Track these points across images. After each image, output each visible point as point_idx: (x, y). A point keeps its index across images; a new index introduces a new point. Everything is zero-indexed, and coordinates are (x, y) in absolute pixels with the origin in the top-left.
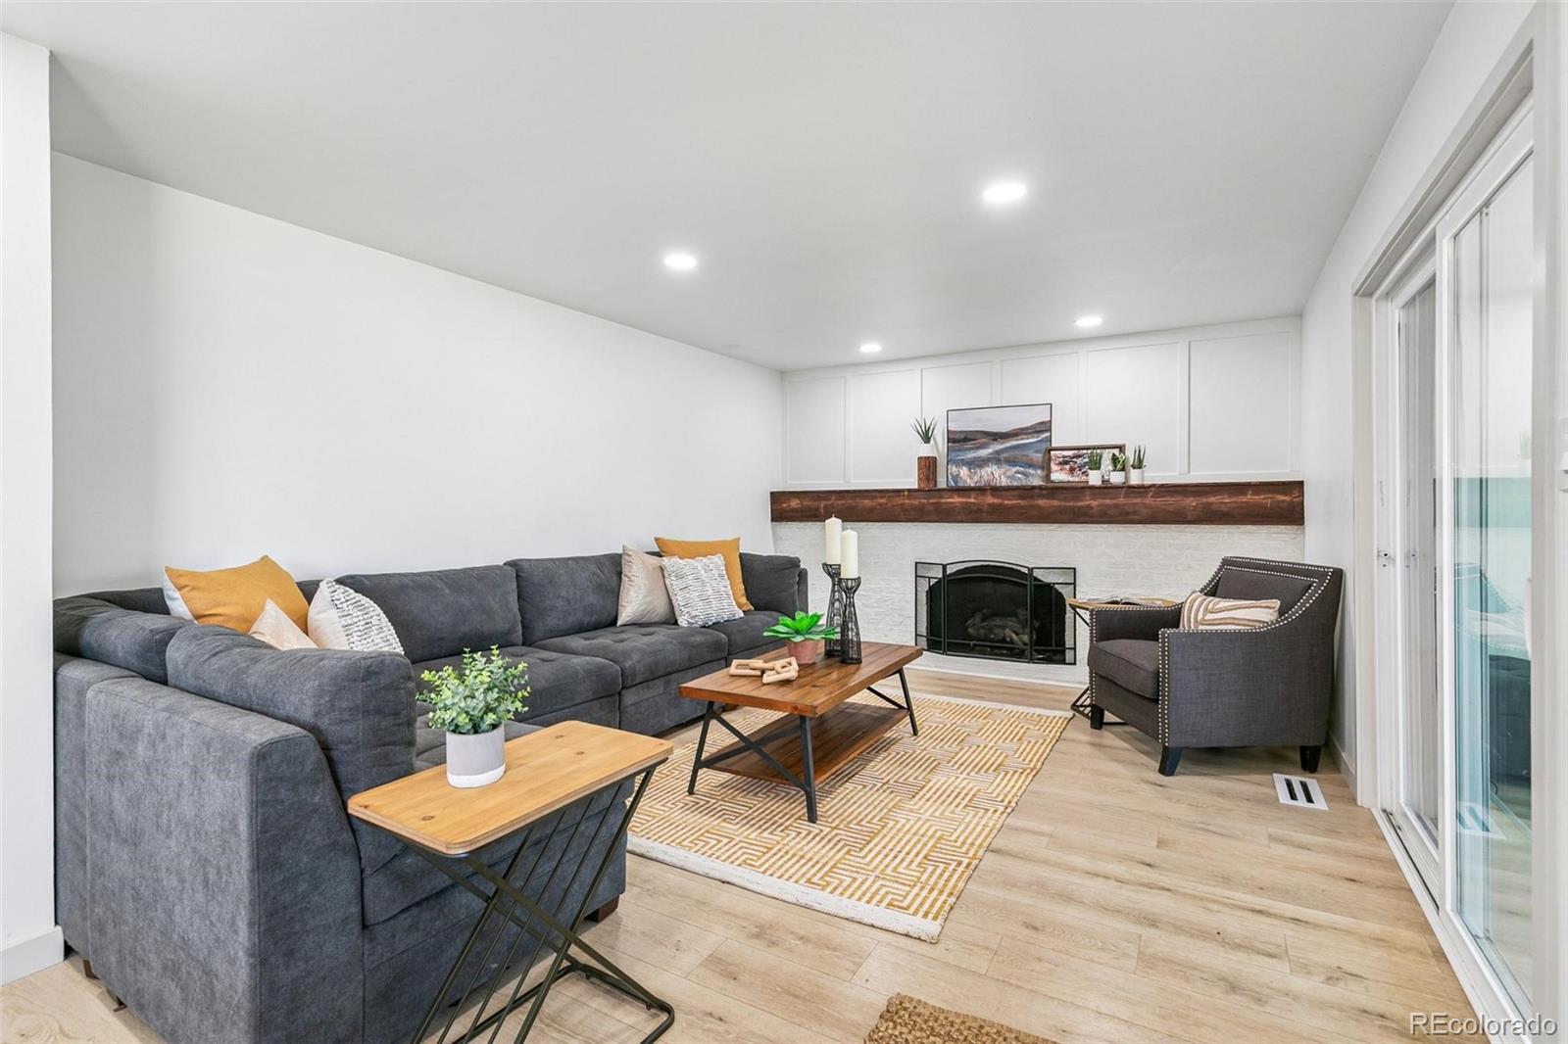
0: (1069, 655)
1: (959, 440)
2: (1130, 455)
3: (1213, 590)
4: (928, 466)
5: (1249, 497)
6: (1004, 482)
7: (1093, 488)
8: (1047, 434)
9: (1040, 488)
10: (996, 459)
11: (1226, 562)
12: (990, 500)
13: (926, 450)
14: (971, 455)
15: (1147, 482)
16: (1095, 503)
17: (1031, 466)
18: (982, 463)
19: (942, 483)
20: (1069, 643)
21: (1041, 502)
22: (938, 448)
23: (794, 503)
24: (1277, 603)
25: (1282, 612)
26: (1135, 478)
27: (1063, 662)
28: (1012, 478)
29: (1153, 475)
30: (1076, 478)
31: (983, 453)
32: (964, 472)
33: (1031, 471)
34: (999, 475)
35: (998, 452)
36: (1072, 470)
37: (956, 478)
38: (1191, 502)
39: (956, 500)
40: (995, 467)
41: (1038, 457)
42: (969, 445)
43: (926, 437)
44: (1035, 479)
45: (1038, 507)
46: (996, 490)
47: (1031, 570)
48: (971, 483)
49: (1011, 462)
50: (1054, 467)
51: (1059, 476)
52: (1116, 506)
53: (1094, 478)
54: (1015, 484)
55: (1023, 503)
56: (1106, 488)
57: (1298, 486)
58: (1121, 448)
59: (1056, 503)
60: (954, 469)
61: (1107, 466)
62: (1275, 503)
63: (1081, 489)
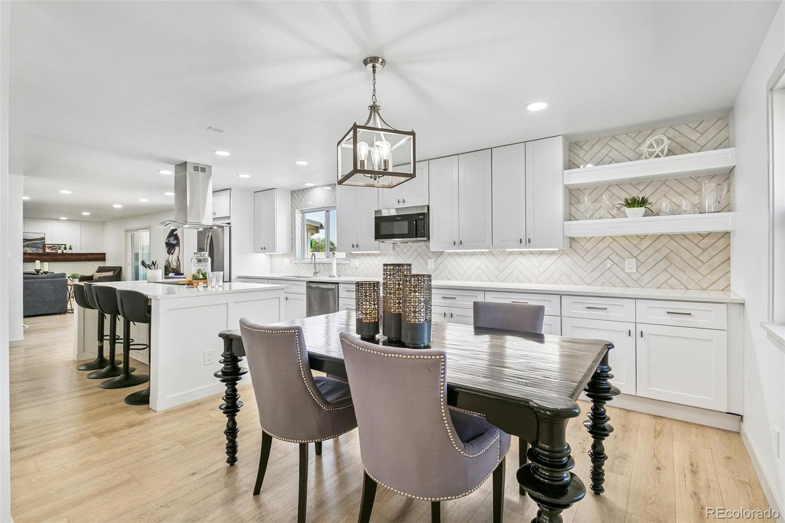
2: (68, 247)
3: (98, 271)
5: (95, 256)
7: (60, 254)
8: (44, 240)
9: (42, 253)
11: (99, 267)
15: (73, 253)
16: (60, 257)
21: (45, 257)
25: (113, 273)
26: (70, 252)
29: (74, 251)
30: (54, 251)
33: (40, 249)
38: (83, 257)
41: (41, 246)
45: (43, 258)
49: (32, 247)
51: (47, 250)
52: (66, 258)
53: (60, 252)
55: (39, 257)
56: (63, 254)
57: (105, 254)
58: (65, 245)
59: (49, 257)
61: (62, 249)
62: (101, 257)
63: (57, 254)
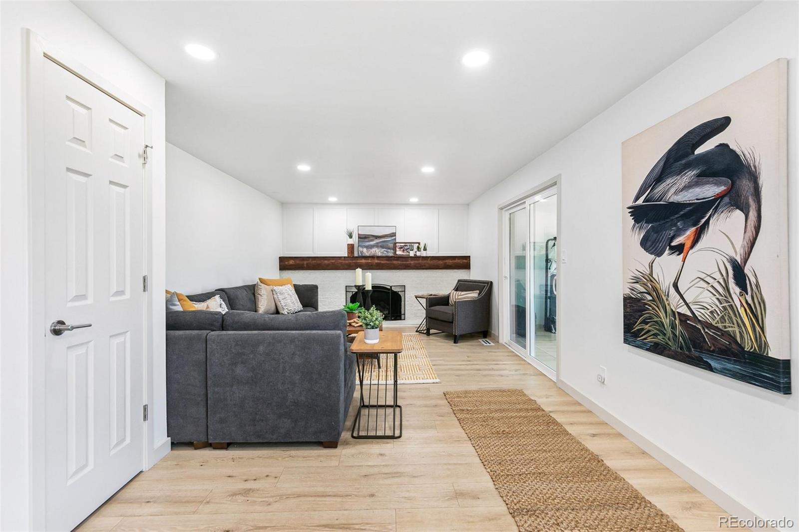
0: (403, 316)
1: (363, 238)
2: (422, 246)
3: (457, 289)
4: (351, 247)
5: (457, 261)
6: (380, 254)
7: (411, 257)
8: (394, 237)
9: (392, 257)
10: (377, 246)
11: (459, 281)
12: (376, 261)
13: (351, 241)
14: (367, 244)
15: (428, 255)
16: (412, 262)
17: (389, 249)
18: (372, 247)
19: (356, 255)
20: (403, 313)
21: (394, 262)
22: (354, 240)
23: (291, 262)
24: (478, 291)
25: (479, 294)
26: (423, 254)
27: (401, 319)
28: (383, 253)
29: (430, 253)
30: (405, 253)
31: (372, 243)
32: (365, 250)
33: (389, 251)
34: (378, 252)
35: (377, 243)
36: (403, 250)
37: (362, 252)
38: (441, 262)
39: (363, 261)
40: (376, 249)
41: (391, 245)
42: (366, 240)
43: (351, 236)
44: (391, 254)
45: (393, 264)
46: (378, 257)
47: (391, 287)
48: (367, 254)
49: (382, 247)
50: (397, 249)
51: (399, 252)
52: (419, 263)
53: (412, 254)
54: (384, 255)
55: (388, 262)
56: (416, 257)
57: (470, 256)
58: (419, 243)
59: (399, 262)
60: (361, 249)
61: (415, 250)
62: (463, 263)
63: (408, 258)
